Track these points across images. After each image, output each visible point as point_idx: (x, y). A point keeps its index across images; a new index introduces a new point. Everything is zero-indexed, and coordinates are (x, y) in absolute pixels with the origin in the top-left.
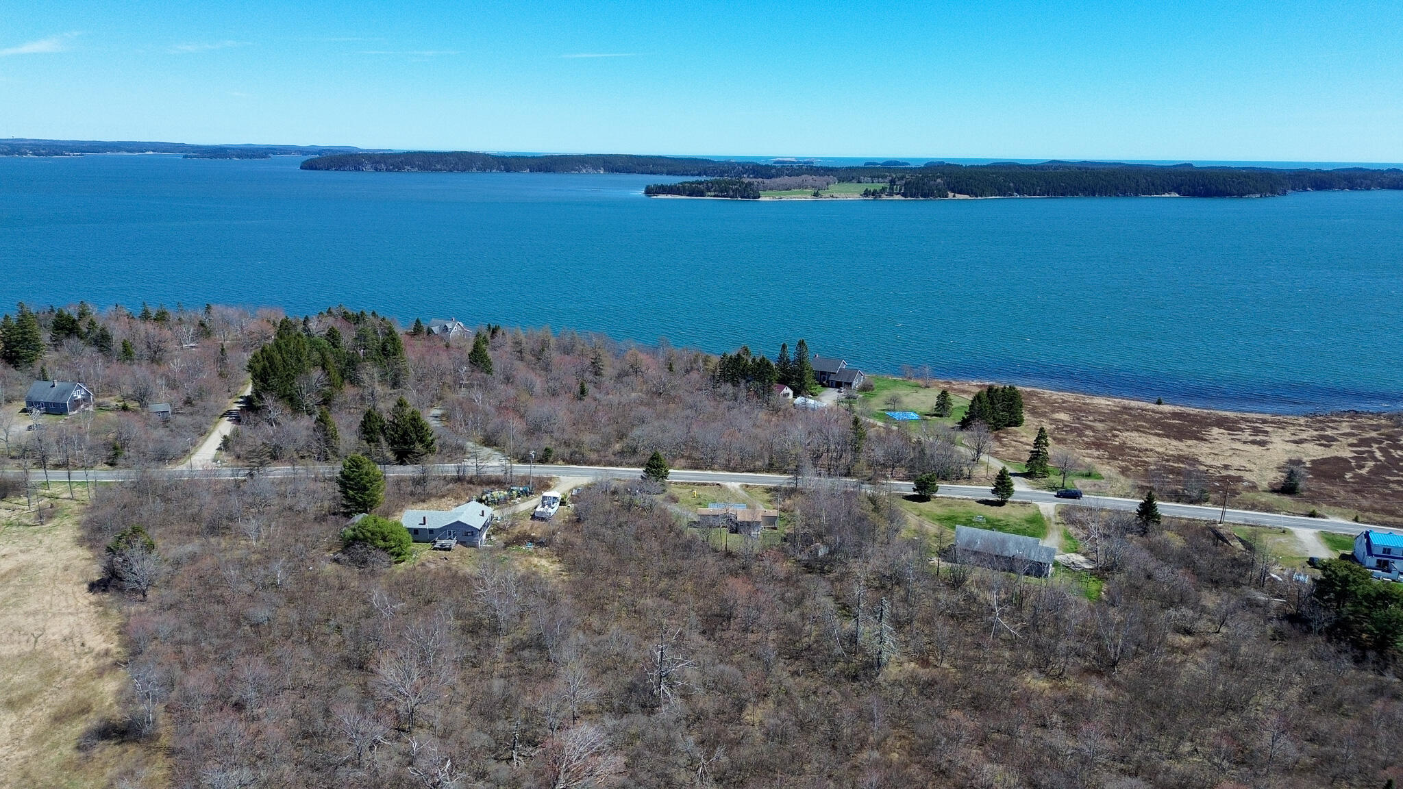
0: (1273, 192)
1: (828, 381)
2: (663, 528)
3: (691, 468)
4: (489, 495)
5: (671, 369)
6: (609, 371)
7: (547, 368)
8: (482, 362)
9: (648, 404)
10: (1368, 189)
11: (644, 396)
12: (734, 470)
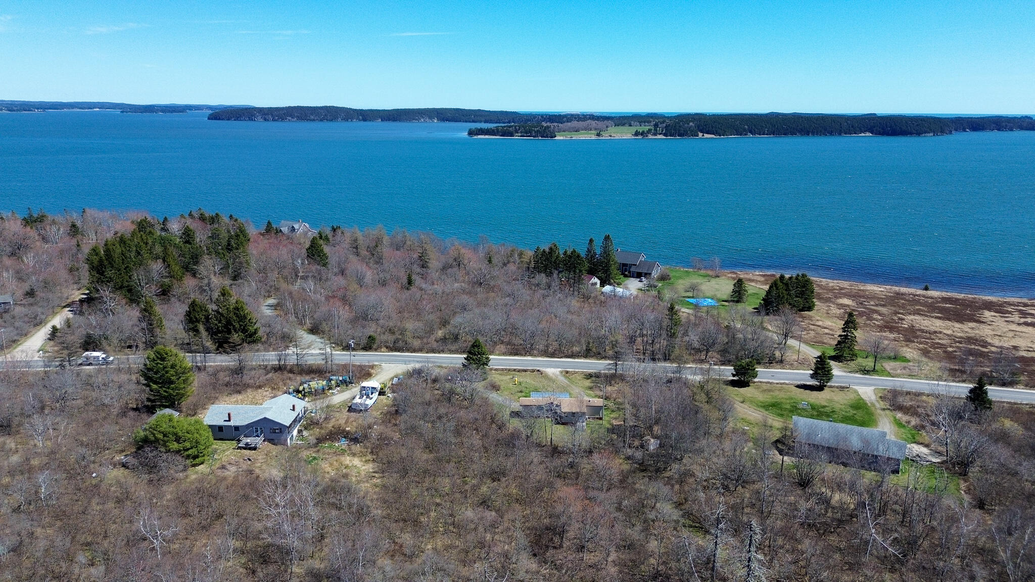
0: (942, 132)
1: (630, 272)
2: (484, 420)
3: (511, 354)
4: (306, 386)
5: (490, 261)
6: (435, 263)
7: (379, 261)
8: (319, 256)
9: (469, 293)
10: (1012, 130)
11: (466, 286)
12: (553, 355)
